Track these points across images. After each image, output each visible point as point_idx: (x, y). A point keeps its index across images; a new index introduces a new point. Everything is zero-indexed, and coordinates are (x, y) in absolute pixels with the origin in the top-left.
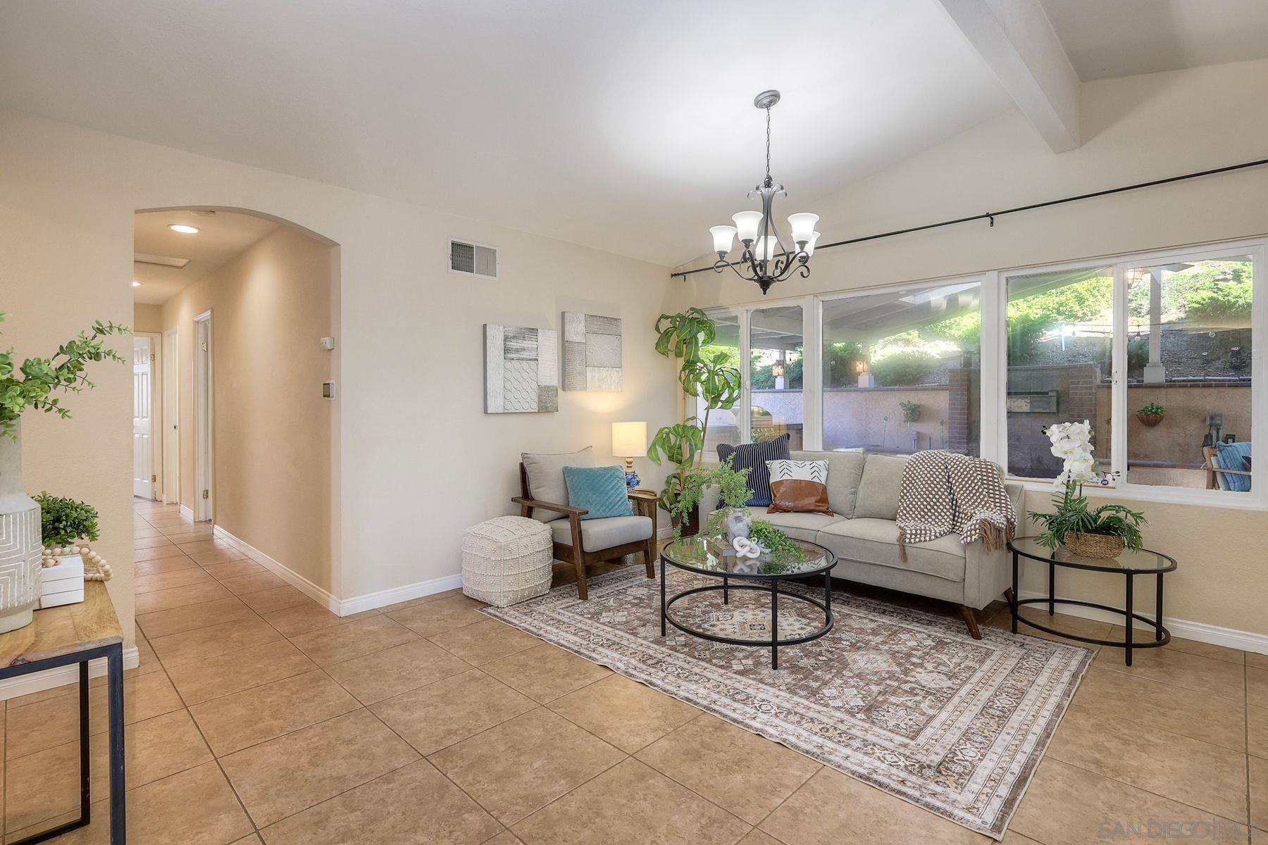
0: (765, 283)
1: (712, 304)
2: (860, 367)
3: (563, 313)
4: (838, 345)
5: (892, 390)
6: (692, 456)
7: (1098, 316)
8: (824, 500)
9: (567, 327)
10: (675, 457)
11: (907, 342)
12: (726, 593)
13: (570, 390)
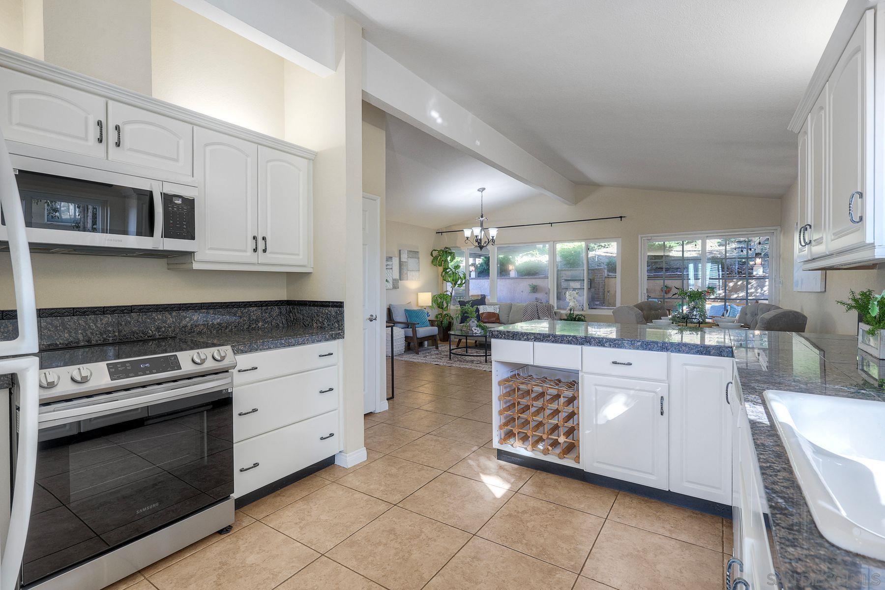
0: (481, 247)
1: (454, 245)
2: (511, 267)
3: (400, 251)
4: (501, 256)
5: (525, 278)
6: (448, 306)
7: (610, 246)
8: (498, 319)
9: (402, 256)
10: (440, 306)
11: (533, 255)
12: (467, 349)
13: (403, 280)
